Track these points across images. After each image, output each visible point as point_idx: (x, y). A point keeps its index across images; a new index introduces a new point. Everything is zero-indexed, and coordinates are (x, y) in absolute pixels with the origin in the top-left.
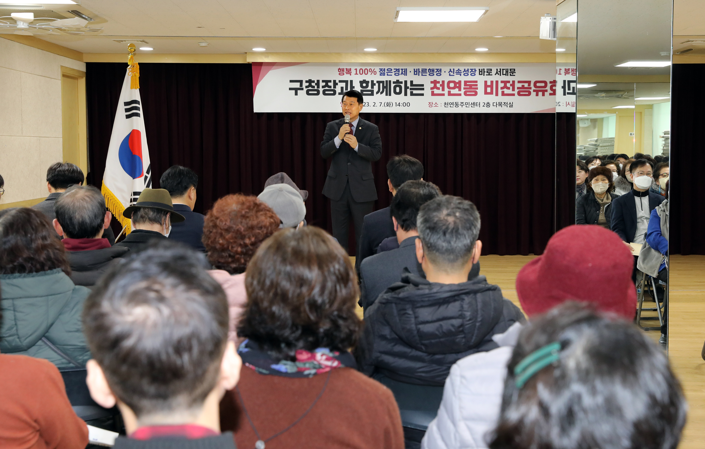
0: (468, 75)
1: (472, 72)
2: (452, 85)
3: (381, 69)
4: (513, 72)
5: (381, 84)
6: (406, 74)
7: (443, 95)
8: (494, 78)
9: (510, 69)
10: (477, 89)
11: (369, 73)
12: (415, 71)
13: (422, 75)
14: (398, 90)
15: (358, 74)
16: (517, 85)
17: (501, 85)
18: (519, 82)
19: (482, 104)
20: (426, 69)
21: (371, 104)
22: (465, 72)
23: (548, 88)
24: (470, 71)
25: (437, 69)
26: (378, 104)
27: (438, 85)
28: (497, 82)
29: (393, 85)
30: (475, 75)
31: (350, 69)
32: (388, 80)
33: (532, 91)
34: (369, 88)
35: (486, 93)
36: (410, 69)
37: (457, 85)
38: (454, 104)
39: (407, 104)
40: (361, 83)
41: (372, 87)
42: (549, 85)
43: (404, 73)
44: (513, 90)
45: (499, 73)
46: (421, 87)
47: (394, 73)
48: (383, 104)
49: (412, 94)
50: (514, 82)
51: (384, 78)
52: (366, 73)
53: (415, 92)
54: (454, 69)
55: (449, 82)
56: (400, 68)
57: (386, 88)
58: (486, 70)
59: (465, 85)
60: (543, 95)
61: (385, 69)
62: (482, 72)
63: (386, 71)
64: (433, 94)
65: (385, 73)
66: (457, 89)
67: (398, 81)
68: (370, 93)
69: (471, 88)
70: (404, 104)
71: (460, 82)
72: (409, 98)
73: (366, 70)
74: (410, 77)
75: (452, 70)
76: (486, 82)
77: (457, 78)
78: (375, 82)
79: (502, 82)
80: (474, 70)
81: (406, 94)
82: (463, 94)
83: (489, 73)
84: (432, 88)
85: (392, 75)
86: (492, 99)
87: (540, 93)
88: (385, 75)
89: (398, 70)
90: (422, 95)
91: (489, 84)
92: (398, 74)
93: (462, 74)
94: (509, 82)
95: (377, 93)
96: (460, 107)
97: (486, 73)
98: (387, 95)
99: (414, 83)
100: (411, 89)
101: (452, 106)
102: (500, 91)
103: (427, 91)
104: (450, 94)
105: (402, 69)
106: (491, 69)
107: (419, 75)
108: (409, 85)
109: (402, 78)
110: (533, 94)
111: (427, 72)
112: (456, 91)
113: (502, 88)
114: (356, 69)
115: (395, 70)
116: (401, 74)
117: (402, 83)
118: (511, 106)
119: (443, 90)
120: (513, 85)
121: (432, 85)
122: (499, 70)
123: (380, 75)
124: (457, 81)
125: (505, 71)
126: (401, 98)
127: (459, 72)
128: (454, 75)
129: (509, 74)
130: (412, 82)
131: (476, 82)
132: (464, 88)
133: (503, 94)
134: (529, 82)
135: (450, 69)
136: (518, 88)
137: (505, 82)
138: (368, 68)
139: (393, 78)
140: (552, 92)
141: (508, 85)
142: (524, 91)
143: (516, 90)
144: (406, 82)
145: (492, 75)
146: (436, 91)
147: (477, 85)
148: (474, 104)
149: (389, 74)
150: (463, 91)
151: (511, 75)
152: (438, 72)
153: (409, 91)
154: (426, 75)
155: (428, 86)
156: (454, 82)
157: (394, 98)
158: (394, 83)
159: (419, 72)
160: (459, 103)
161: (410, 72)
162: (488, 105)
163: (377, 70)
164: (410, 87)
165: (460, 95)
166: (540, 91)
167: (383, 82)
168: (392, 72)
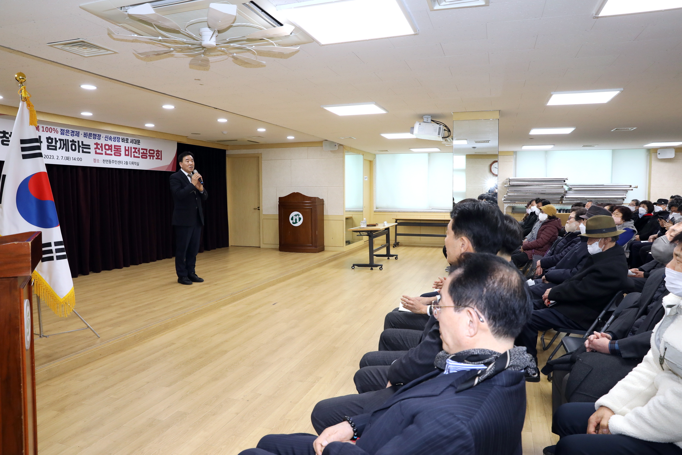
0: (116, 141)
1: (118, 140)
2: (107, 147)
3: (62, 130)
4: (138, 142)
5: (62, 142)
6: (78, 136)
7: (102, 154)
8: (130, 145)
9: (138, 140)
10: (121, 151)
11: (53, 132)
12: (84, 134)
13: (89, 138)
14: (74, 148)
15: (44, 131)
16: (141, 151)
17: (133, 150)
18: (142, 149)
19: (124, 163)
20: (92, 134)
21: (55, 157)
22: (114, 139)
23: (155, 155)
24: (117, 138)
25: (98, 135)
26: (60, 158)
27: (99, 147)
28: (131, 148)
29: (70, 143)
30: (119, 142)
31: (38, 126)
32: (67, 139)
33: (148, 155)
34: (54, 144)
35: (126, 155)
36: (82, 132)
37: (110, 148)
38: (109, 161)
39: (80, 159)
40: (48, 139)
41: (56, 144)
42: (156, 152)
43: (77, 134)
44: (139, 154)
45: (132, 142)
46: (88, 147)
47: (70, 134)
48: (64, 158)
49: (83, 152)
50: (139, 148)
51: (64, 137)
52: (51, 131)
53: (85, 150)
54: (108, 136)
55: (105, 145)
56: (75, 130)
57: (65, 145)
58: (125, 139)
59: (115, 148)
60: (153, 159)
61: (64, 130)
62: (123, 140)
63: (65, 131)
64: (96, 153)
65: (64, 133)
66: (110, 151)
67: (73, 141)
68: (54, 148)
69: (117, 151)
70: (78, 158)
71: (111, 145)
72: (81, 155)
73: (51, 129)
74: (81, 139)
75: (107, 137)
76: (125, 147)
77: (110, 143)
78: (57, 139)
79: (134, 148)
80: (119, 138)
81: (79, 152)
82: (113, 154)
83: (127, 141)
84: (95, 149)
85: (69, 135)
86: (129, 159)
87: (152, 157)
88: (64, 135)
89: (73, 132)
90: (89, 153)
91: (127, 149)
92: (73, 135)
93: (112, 140)
94: (137, 148)
95: (60, 148)
96: (112, 163)
97: (125, 141)
98: (66, 151)
99: (84, 144)
100: (82, 148)
101: (107, 162)
102: (133, 154)
103: (92, 150)
104: (106, 154)
105: (76, 132)
106: (128, 139)
107: (87, 138)
108: (80, 144)
109: (76, 139)
110: (148, 157)
111: (92, 136)
112: (109, 152)
113: (134, 152)
114: (43, 127)
115: (72, 132)
116: (75, 136)
117: (76, 142)
118: (138, 165)
119: (102, 150)
120: (139, 151)
121: (95, 146)
122: (132, 140)
123: (61, 134)
124: (110, 145)
125: (135, 141)
126: (75, 154)
127: (111, 138)
128: (108, 140)
129: (137, 143)
130: (82, 142)
131: (120, 146)
132: (114, 151)
133: (134, 157)
134: (146, 150)
135: (106, 136)
136: (142, 153)
137: (135, 148)
138: (52, 127)
139: (70, 138)
140: (157, 157)
141: (137, 150)
142: (144, 156)
143: (141, 154)
144: (78, 141)
145: (128, 143)
146: (98, 151)
147: (120, 149)
148: (120, 162)
149: (67, 134)
150: (113, 152)
151: (138, 144)
152: (98, 137)
153: (81, 149)
154: (91, 138)
155: (93, 147)
156: (108, 145)
157: (71, 154)
158: (71, 141)
159: (87, 135)
160: (112, 161)
161: (82, 134)
162: (127, 163)
163: (59, 129)
164: (81, 146)
165: (111, 155)
166: (152, 156)
167: (63, 140)
168: (69, 133)
